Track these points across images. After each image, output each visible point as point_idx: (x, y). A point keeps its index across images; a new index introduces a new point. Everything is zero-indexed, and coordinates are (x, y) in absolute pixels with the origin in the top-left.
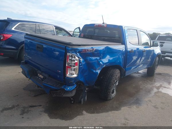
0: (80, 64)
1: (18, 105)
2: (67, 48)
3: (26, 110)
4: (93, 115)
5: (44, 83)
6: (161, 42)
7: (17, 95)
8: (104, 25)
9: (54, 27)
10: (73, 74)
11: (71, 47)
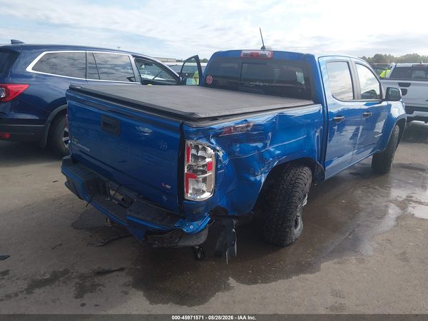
0: (219, 166)
1: (66, 272)
2: (185, 128)
3: (88, 284)
4: (254, 287)
5: (129, 216)
6: (400, 85)
7: (60, 243)
8: (267, 53)
9: (131, 57)
10: (201, 191)
11: (195, 124)
